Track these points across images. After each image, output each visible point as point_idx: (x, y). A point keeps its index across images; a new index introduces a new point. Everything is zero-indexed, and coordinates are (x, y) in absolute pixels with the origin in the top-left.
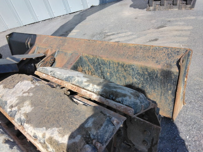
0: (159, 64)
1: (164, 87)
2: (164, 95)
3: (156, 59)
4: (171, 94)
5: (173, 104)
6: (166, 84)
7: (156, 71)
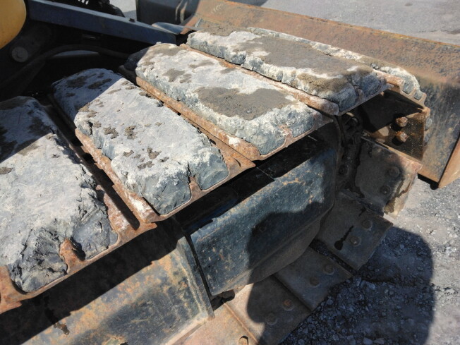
0: (445, 75)
1: (442, 119)
2: (437, 135)
3: (441, 67)
4: (451, 134)
5: (449, 154)
6: (448, 113)
7: (435, 87)
